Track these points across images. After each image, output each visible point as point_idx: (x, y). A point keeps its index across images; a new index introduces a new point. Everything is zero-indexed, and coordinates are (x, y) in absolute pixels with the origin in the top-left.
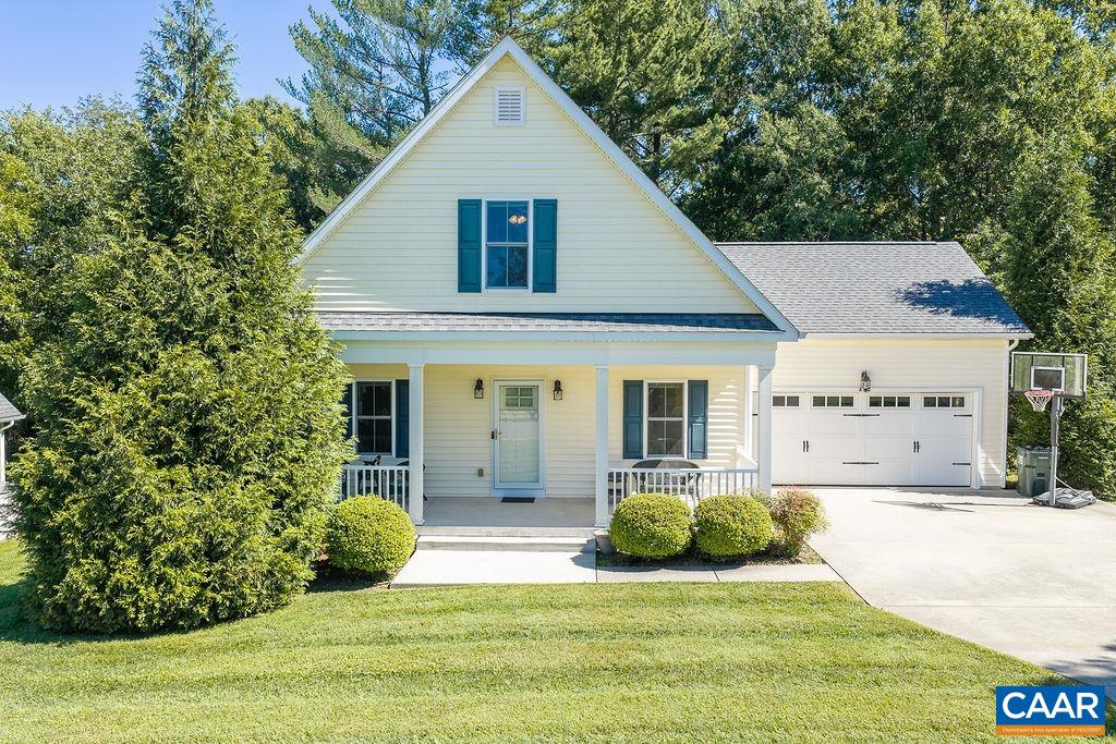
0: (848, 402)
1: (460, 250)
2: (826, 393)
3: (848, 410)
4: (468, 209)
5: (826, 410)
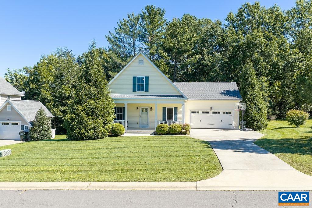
1: (133, 85)
2: (204, 111)
3: (208, 114)
4: (134, 78)
5: (204, 114)
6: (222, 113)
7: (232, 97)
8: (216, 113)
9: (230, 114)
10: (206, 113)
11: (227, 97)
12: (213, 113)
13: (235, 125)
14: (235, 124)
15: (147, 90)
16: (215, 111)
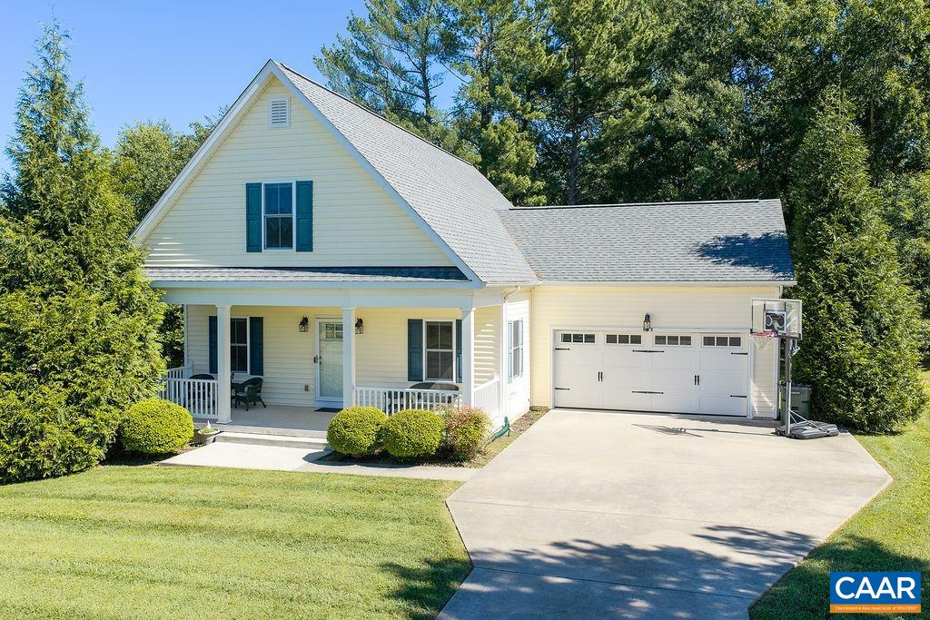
0: (637, 340)
1: (248, 221)
2: (618, 332)
3: (636, 347)
4: (252, 190)
5: (618, 346)
6: (697, 341)
7: (747, 271)
8: (673, 340)
9: (735, 349)
10: (624, 339)
11: (726, 269)
12: (660, 340)
13: (761, 402)
14: (763, 395)
15: (306, 245)
16: (667, 333)
